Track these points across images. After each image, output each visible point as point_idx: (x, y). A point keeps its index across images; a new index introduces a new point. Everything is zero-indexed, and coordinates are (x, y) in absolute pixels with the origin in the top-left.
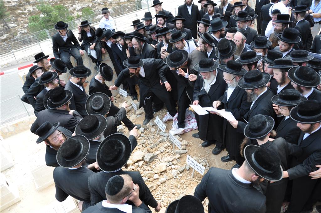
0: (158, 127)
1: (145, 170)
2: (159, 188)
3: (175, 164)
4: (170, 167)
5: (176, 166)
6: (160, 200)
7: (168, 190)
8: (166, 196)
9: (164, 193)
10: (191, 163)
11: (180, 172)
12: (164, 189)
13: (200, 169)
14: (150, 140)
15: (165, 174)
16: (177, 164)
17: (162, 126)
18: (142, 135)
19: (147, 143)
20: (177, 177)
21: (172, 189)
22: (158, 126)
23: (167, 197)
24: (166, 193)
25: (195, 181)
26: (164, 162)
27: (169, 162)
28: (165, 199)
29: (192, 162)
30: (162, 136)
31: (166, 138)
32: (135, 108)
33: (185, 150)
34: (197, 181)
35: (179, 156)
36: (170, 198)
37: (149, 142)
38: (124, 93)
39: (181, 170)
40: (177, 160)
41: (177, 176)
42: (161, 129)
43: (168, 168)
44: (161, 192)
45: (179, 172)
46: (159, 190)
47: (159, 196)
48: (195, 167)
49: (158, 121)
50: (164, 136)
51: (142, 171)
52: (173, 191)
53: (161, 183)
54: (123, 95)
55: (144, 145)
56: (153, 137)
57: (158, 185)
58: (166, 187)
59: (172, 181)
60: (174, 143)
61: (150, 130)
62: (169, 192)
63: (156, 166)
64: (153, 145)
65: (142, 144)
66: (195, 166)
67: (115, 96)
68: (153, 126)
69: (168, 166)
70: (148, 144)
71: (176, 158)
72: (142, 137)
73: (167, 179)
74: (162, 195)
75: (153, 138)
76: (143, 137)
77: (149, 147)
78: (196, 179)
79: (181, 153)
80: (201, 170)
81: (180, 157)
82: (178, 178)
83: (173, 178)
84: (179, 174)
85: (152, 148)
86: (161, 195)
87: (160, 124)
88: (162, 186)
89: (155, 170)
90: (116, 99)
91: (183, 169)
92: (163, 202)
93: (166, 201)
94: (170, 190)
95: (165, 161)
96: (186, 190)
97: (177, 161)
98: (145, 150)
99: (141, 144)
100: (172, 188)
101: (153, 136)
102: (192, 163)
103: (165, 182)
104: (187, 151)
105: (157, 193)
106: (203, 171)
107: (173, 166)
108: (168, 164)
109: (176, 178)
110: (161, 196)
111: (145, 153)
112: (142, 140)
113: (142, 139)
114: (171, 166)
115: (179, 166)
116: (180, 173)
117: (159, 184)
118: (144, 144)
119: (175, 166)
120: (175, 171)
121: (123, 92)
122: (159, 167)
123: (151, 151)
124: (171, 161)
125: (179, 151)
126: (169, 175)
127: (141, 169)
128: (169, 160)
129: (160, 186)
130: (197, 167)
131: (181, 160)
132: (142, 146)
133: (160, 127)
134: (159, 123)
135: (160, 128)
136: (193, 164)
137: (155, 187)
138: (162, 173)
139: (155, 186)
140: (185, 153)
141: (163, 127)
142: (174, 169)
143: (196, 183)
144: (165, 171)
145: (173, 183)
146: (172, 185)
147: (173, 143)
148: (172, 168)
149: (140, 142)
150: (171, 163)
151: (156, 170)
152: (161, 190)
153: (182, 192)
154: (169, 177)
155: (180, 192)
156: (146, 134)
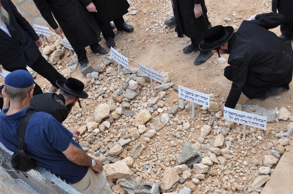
0: (117, 63)
1: (119, 129)
2: (150, 146)
3: (162, 106)
4: (156, 113)
5: (165, 108)
6: (158, 161)
7: (165, 144)
8: (164, 152)
9: (161, 150)
10: (186, 95)
11: (173, 114)
12: (157, 145)
13: (203, 100)
14: (112, 84)
15: (152, 124)
16: (164, 105)
17: (122, 60)
18: (97, 82)
19: (108, 91)
20: (171, 123)
21: (169, 141)
22: (117, 61)
23: (166, 154)
24: (163, 148)
25: (199, 119)
26: (145, 108)
27: (152, 106)
28: (164, 157)
29: (188, 93)
30: (128, 75)
31: (135, 75)
32: (69, 49)
33: (170, 82)
34: (202, 118)
35: (164, 93)
36: (171, 153)
37: (111, 88)
38: (45, 31)
39: (173, 111)
40: (164, 99)
41: (170, 121)
42: (123, 65)
43: (152, 114)
44: (154, 150)
45: (171, 115)
46: (151, 149)
47: (155, 156)
48: (193, 99)
49: (115, 54)
50: (131, 74)
51: (117, 131)
52: (172, 142)
53: (151, 138)
54: (44, 34)
56: (114, 79)
57: (147, 142)
58: (159, 141)
59: (166, 130)
60: (151, 78)
62: (167, 147)
63: (134, 118)
64: (118, 90)
65: (102, 95)
66: (194, 97)
68: (109, 64)
69: (152, 111)
70: (111, 91)
71: (161, 98)
72: (98, 85)
73: (158, 130)
74: (158, 153)
76: (100, 85)
77: (115, 95)
78: (200, 116)
79: (166, 88)
80: (205, 101)
81: (166, 94)
82: (173, 124)
83: (165, 126)
84: (172, 118)
85: (119, 95)
86: (156, 153)
87: (119, 58)
88: (153, 142)
89: (135, 122)
91: (176, 108)
92: (162, 163)
93: (167, 160)
94: (166, 143)
95: (145, 106)
96: (190, 135)
97: (164, 101)
98: (111, 100)
100: (169, 139)
102: (188, 95)
103: (156, 135)
104: (174, 83)
105: (149, 154)
106: (208, 101)
107: (160, 110)
108: (152, 110)
109: (170, 125)
110: (157, 155)
111: (112, 104)
112: (101, 89)
113: (98, 88)
114: (156, 110)
115: (169, 108)
116: (173, 116)
117: (148, 139)
118: (104, 93)
119: (163, 108)
120: (165, 114)
121: (42, 29)
122: (140, 117)
123: (119, 99)
124: (154, 103)
125: (161, 86)
126: (159, 123)
127: (113, 129)
128: (151, 103)
129: (150, 143)
130: (197, 98)
131: (169, 99)
132: (103, 97)
133: (120, 63)
134: (117, 57)
135: (120, 65)
136: (191, 96)
137: (143, 146)
138: (147, 124)
139: (143, 144)
140: (171, 87)
141: (124, 62)
142: (162, 113)
143: (202, 122)
144: (150, 120)
145: (168, 133)
146: (167, 135)
147: (149, 78)
148: (159, 113)
149: (97, 93)
150: (156, 106)
151: (137, 122)
152: (155, 147)
153: (185, 140)
154: (159, 126)
155: (182, 141)
156: (102, 79)
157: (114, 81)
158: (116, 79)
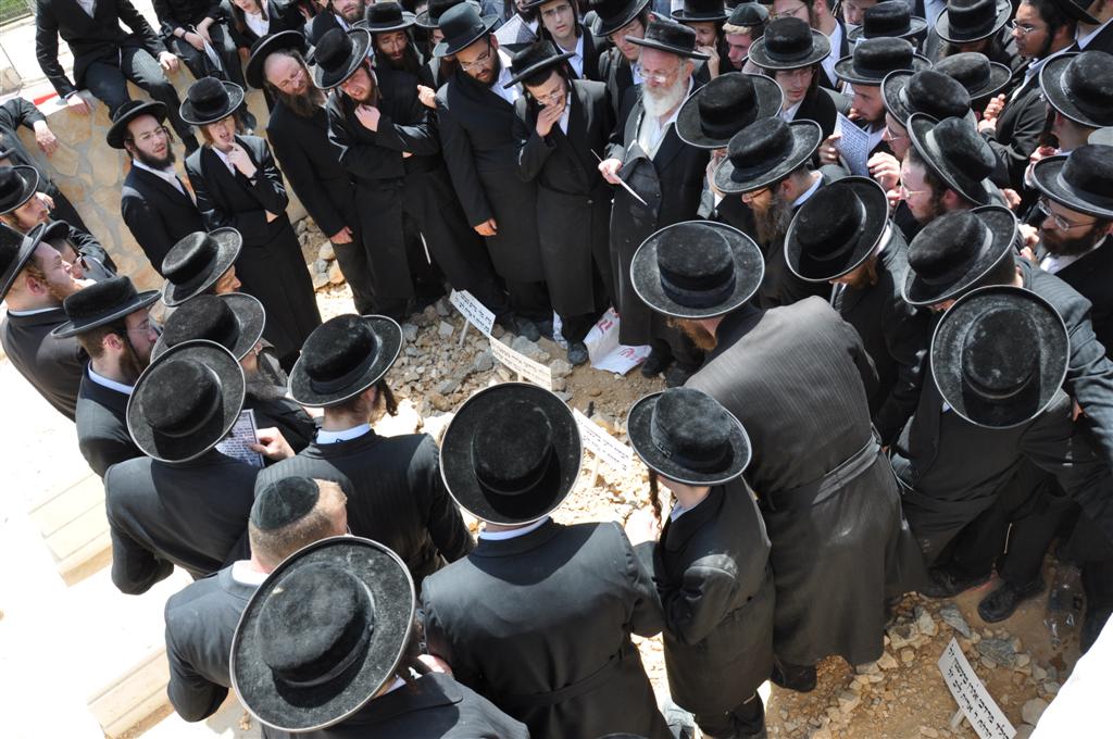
0: (464, 318)
13: (618, 457)
14: (440, 365)
17: (478, 315)
18: (410, 351)
19: (427, 379)
22: (465, 314)
29: (589, 432)
33: (564, 391)
37: (434, 374)
42: (476, 325)
48: (599, 449)
55: (418, 386)
56: (447, 354)
61: (437, 332)
64: (448, 382)
65: (412, 384)
66: (601, 444)
67: (303, 219)
68: (446, 317)
70: (432, 379)
72: (410, 357)
75: (450, 357)
76: (414, 357)
77: (435, 392)
80: (625, 461)
85: (447, 394)
87: (471, 310)
90: (306, 229)
98: (424, 402)
99: (407, 383)
101: (448, 351)
102: (590, 437)
106: (628, 463)
111: (423, 410)
112: (412, 368)
113: (409, 364)
118: (417, 381)
123: (444, 403)
130: (607, 448)
132: (413, 389)
133: (469, 319)
134: (467, 306)
135: (470, 324)
136: (595, 439)
141: (481, 320)
143: (607, 502)
147: (517, 373)
149: (403, 376)
156: (422, 346)
157: (445, 358)
158: (451, 352)
